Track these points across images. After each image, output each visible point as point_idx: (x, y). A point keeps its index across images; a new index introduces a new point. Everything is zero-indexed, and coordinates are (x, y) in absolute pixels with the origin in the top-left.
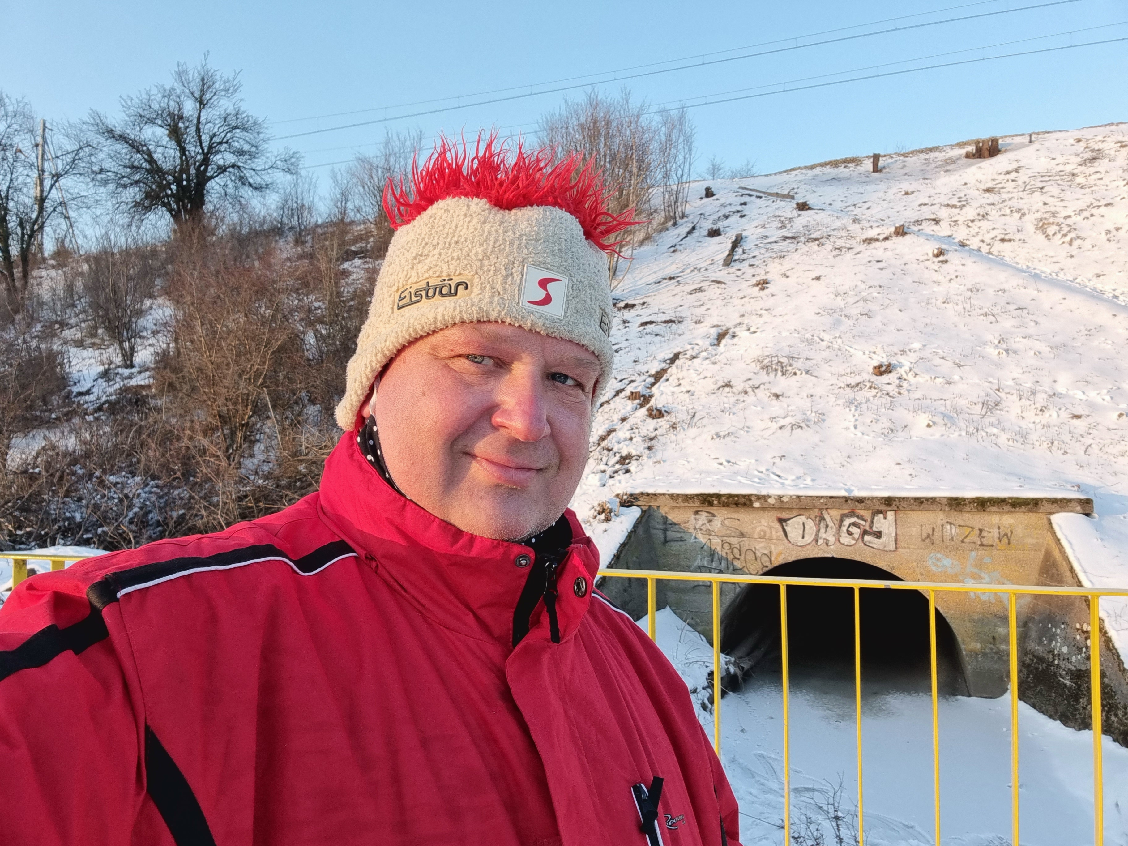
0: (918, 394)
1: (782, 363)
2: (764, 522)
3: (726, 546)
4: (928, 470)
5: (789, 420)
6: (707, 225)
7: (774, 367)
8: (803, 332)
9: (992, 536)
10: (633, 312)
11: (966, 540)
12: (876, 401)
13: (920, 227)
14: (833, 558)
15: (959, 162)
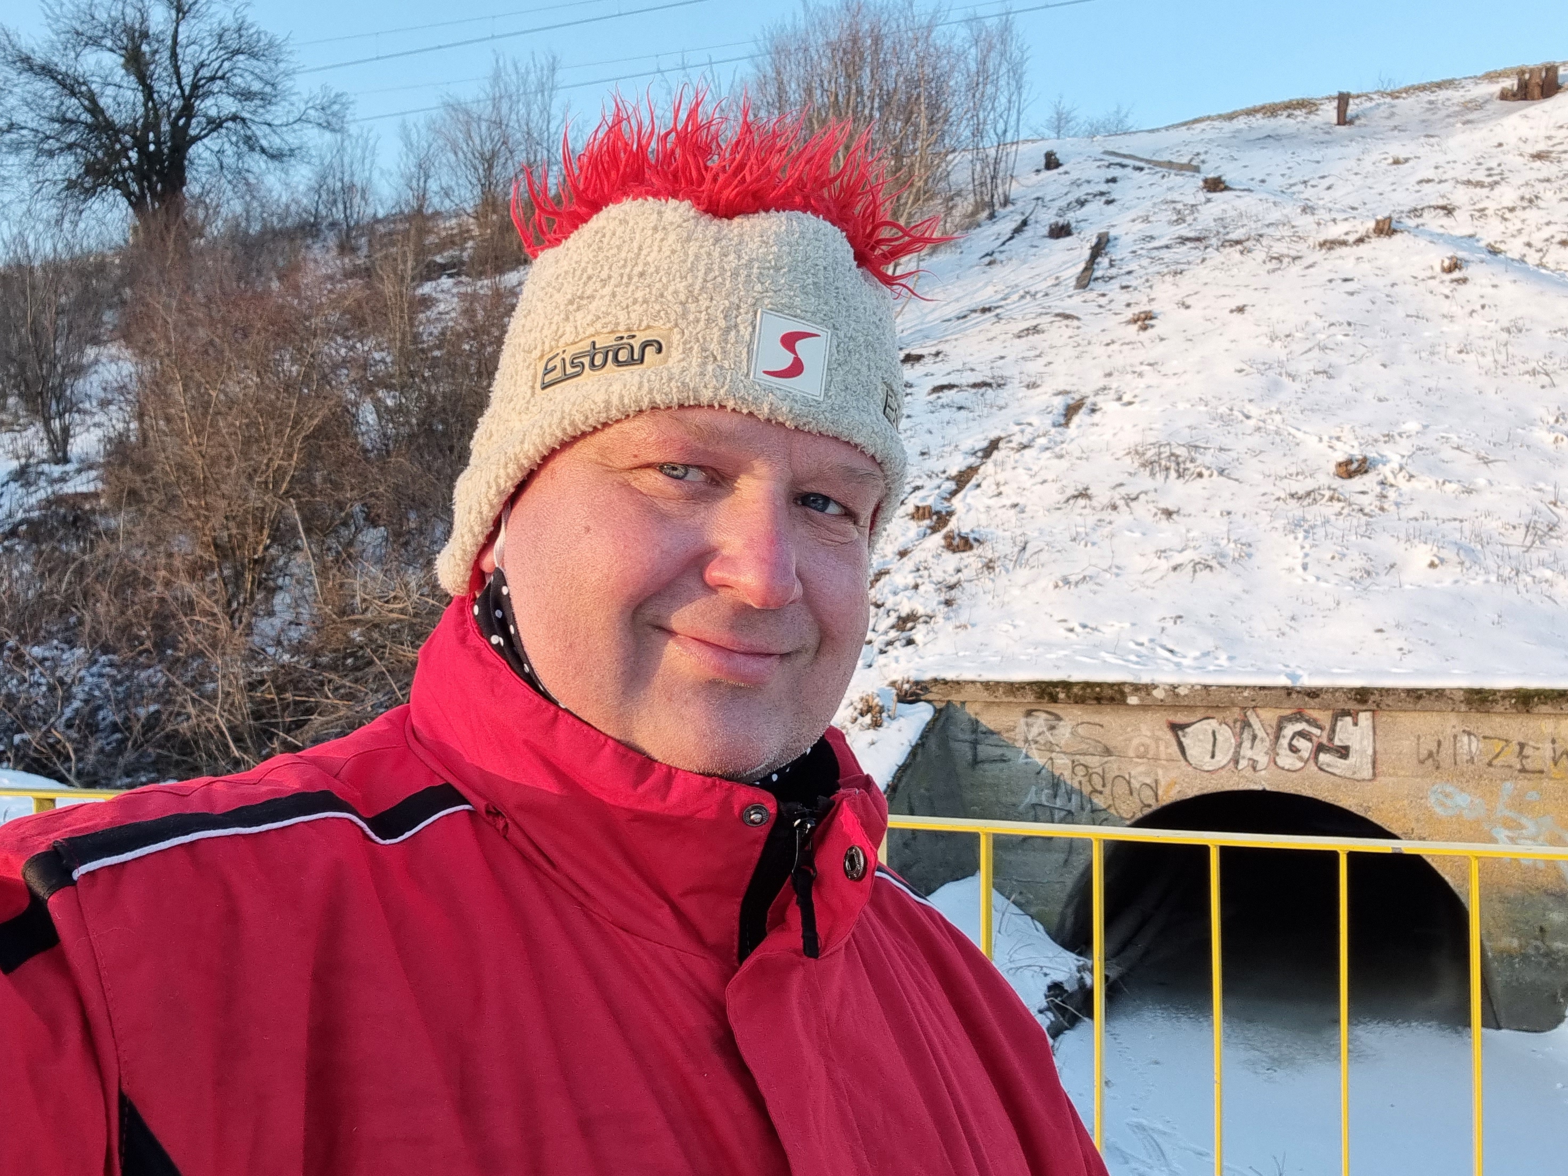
0: (1414, 511)
1: (1177, 456)
2: (1145, 730)
3: (1080, 771)
4: (1431, 641)
5: (1189, 555)
6: (1048, 217)
7: (1163, 463)
8: (1214, 403)
9: (1541, 755)
10: (919, 368)
11: (1495, 762)
12: (1340, 522)
13: (1420, 221)
14: (1264, 792)
15: (1488, 106)
